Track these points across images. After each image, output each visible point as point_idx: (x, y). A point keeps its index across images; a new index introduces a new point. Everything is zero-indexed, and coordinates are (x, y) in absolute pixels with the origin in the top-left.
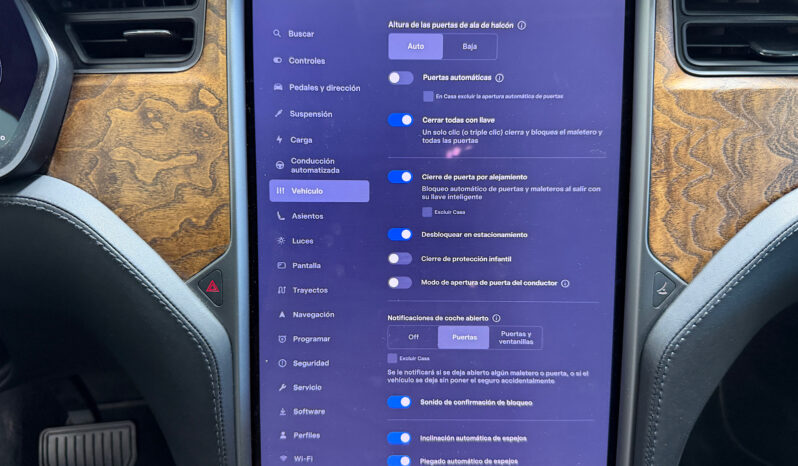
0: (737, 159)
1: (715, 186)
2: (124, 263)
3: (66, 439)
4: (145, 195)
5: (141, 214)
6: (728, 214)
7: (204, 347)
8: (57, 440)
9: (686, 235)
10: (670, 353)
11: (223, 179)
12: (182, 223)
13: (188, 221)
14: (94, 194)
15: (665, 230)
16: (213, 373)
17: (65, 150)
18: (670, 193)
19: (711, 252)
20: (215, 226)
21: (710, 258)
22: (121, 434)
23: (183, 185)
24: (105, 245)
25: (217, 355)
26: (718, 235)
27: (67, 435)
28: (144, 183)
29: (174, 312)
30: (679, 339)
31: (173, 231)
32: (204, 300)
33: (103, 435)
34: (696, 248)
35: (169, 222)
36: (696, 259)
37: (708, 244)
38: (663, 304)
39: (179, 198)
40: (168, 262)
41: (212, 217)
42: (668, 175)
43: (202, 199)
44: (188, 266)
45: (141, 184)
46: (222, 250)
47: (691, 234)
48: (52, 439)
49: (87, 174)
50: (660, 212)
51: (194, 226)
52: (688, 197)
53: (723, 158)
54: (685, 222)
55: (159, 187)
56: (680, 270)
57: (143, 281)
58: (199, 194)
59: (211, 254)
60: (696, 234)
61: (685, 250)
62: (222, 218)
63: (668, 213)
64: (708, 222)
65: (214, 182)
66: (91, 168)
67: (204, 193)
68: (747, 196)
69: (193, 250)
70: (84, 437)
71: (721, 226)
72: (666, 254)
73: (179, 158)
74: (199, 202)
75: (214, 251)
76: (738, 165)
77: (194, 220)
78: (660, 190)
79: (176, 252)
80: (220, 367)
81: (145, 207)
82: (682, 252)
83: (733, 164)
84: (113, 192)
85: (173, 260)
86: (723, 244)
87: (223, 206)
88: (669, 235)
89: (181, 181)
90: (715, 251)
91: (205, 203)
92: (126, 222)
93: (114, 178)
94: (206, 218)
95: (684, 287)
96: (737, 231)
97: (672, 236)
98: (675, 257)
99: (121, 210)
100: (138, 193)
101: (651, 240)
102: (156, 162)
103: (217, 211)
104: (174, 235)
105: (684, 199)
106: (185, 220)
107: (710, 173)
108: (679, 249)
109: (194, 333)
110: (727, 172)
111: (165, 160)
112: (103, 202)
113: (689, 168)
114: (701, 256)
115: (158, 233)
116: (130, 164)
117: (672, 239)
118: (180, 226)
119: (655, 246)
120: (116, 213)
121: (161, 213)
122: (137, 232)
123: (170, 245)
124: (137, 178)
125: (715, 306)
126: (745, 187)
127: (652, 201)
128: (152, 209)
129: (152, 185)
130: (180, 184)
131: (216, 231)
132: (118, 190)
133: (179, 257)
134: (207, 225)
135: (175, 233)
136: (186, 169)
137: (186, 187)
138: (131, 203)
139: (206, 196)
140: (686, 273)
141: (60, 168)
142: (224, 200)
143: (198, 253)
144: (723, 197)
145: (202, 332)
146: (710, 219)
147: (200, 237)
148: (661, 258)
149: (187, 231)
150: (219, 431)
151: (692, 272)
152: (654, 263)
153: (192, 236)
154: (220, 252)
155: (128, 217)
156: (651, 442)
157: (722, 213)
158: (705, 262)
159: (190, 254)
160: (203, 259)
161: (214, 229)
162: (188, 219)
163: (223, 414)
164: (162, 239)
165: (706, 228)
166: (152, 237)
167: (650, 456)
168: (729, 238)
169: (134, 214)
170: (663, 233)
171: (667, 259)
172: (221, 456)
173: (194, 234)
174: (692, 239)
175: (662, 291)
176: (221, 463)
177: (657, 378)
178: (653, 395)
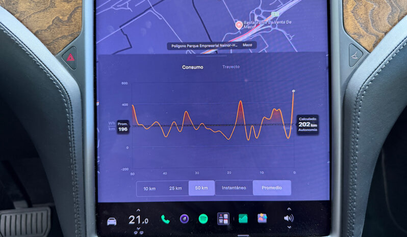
2: (16, 40)
3: (11, 216)
4: (33, 4)
5: (30, 16)
6: (392, 11)
7: (63, 91)
8: (6, 217)
9: (367, 22)
10: (363, 92)
12: (54, 20)
13: (58, 18)
15: (354, 19)
16: (68, 108)
19: (384, 34)
20: (73, 20)
21: (383, 37)
22: (42, 214)
24: (5, 30)
25: (70, 97)
26: (387, 23)
29: (45, 69)
30: (368, 83)
31: (48, 25)
32: (65, 66)
33: (32, 214)
34: (374, 31)
35: (45, 21)
36: (374, 38)
37: (381, 28)
38: (356, 64)
39: (52, 4)
40: (46, 44)
41: (71, 15)
43: (66, 4)
44: (56, 46)
46: (78, 35)
47: (370, 21)
48: (3, 216)
50: (350, 7)
51: (61, 21)
54: (366, 13)
56: (365, 44)
57: (27, 51)
59: (70, 37)
60: (373, 22)
61: (367, 32)
62: (77, 15)
63: (354, 7)
64: (380, 15)
67: (67, 1)
69: (59, 36)
70: (21, 216)
71: (389, 18)
72: (355, 34)
74: (64, 6)
75: (71, 35)
77: (61, 17)
79: (50, 38)
80: (72, 104)
81: (32, 12)
82: (365, 33)
84: (14, 4)
85: (48, 43)
86: (391, 29)
87: (78, 7)
88: (356, 21)
90: (386, 33)
91: (68, 7)
92: (21, 22)
94: (68, 16)
95: (368, 55)
96: (399, 21)
97: (358, 22)
98: (361, 36)
99: (18, 15)
100: (29, 4)
101: (345, 24)
103: (75, 11)
104: (49, 27)
106: (56, 18)
108: (364, 31)
109: (57, 83)
112: (7, 10)
114: (377, 36)
115: (39, 27)
117: (358, 24)
118: (53, 22)
119: (347, 28)
120: (16, 17)
121: (41, 14)
122: (27, 28)
123: (46, 34)
125: (389, 61)
127: (344, 0)
128: (37, 13)
131: (74, 23)
132: (17, 3)
133: (51, 41)
134: (68, 20)
135: (50, 26)
138: (24, 10)
139: (68, 3)
140: (369, 46)
142: (79, 3)
143: (63, 37)
145: (61, 82)
146: (382, 13)
147: (64, 28)
148: (353, 36)
149: (56, 25)
150: (71, 147)
151: (372, 46)
152: (348, 38)
153: (59, 27)
154: (76, 36)
155: (22, 19)
156: (354, 153)
157: (388, 9)
158: (380, 40)
159: (58, 39)
160: (65, 41)
161: (72, 22)
162: (57, 17)
163: (75, 136)
164: (42, 30)
165: (379, 18)
166: (36, 29)
167: (354, 163)
168: (394, 25)
169: (26, 16)
170: (353, 20)
171: (356, 37)
172: (72, 164)
173: (61, 26)
174: (371, 24)
175: (354, 57)
176: (73, 169)
177: (356, 109)
178: (354, 121)
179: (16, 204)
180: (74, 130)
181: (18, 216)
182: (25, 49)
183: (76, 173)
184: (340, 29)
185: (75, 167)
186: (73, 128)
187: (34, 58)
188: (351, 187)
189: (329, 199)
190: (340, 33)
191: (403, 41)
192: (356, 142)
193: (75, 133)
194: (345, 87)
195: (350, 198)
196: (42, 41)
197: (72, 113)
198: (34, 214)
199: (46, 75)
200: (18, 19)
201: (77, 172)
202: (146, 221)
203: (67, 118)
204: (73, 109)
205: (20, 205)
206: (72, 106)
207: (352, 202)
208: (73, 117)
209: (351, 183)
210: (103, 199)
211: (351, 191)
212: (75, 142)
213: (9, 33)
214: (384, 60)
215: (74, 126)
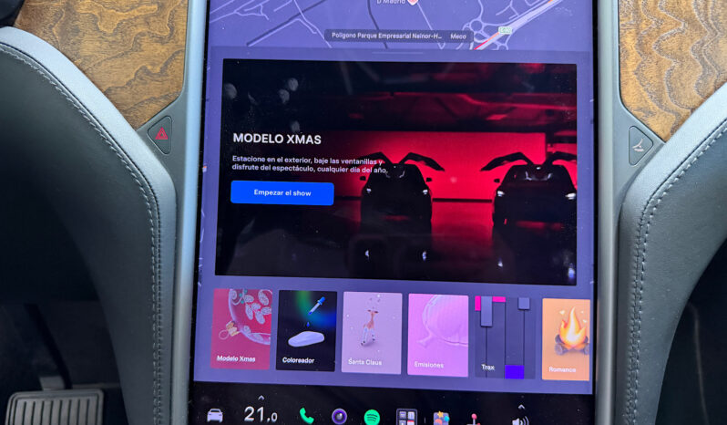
0: (710, 16)
1: (689, 41)
3: (34, 404)
4: (105, 45)
5: (99, 64)
6: (704, 72)
7: (146, 189)
8: (25, 404)
9: (660, 90)
10: (651, 208)
11: (181, 28)
12: (138, 71)
13: (144, 69)
14: (56, 45)
15: (638, 83)
16: (154, 218)
17: (33, 4)
18: (641, 46)
19: (689, 111)
20: (169, 73)
21: (688, 116)
22: (88, 402)
23: (142, 34)
24: (57, 85)
25: (159, 199)
26: (696, 94)
27: (35, 400)
28: (105, 34)
29: (119, 152)
30: (661, 193)
31: (128, 79)
32: (152, 148)
33: (70, 402)
34: (673, 106)
35: (123, 72)
36: (673, 118)
37: (685, 101)
38: (640, 161)
39: (137, 46)
40: (123, 112)
41: (166, 64)
42: (637, 27)
43: (158, 46)
44: (139, 114)
45: (102, 34)
46: (175, 98)
47: (666, 90)
48: (21, 403)
49: (51, 27)
50: (631, 65)
51: (148, 73)
52: (660, 51)
53: (695, 12)
54: (660, 76)
55: (119, 37)
56: (656, 128)
57: (91, 121)
58: (157, 42)
59: (162, 101)
60: (671, 90)
61: (661, 107)
62: (176, 65)
63: (639, 65)
64: (682, 78)
65: (172, 29)
66: (57, 22)
67: (161, 40)
68: (724, 54)
69: (146, 97)
70: (52, 403)
71: (698, 84)
72: (640, 109)
73: (139, 8)
74: (156, 50)
75: (165, 97)
76: (711, 22)
77: (149, 67)
78: (630, 41)
79: (129, 101)
80: (161, 212)
81: (103, 57)
82: (657, 108)
83: (706, 19)
84: (74, 44)
85: (125, 108)
86: (701, 103)
87: (178, 52)
88: (642, 89)
89: (140, 30)
90: (693, 110)
91: (162, 50)
92: (84, 72)
93: (77, 31)
94: (161, 65)
95: (662, 146)
96: (716, 89)
97: (646, 90)
98: (650, 113)
99: (79, 61)
100: (98, 44)
101: (623, 93)
102: (119, 13)
103: (172, 58)
104: (129, 83)
105: (656, 52)
106: (141, 68)
107: (681, 27)
108: (655, 105)
109: (137, 174)
110: (700, 27)
111: (127, 11)
112: (63, 53)
113: (660, 21)
114: (678, 114)
115: (113, 82)
116: (94, 15)
117: (645, 94)
118: (136, 74)
119: (626, 99)
120: (75, 64)
121: (118, 62)
122: (93, 82)
123: (124, 94)
124: (98, 29)
125: (698, 158)
126: (721, 44)
127: (621, 52)
128: (110, 58)
129: (111, 35)
130: (139, 34)
131: (170, 77)
132: (80, 41)
133: (132, 105)
134: (161, 72)
135: (130, 81)
136: (146, 19)
137: (144, 35)
138: (90, 53)
139: (163, 44)
140: (663, 131)
141: (26, 22)
142: (181, 46)
143: (150, 100)
144: (698, 52)
145: (145, 174)
146: (686, 75)
147: (153, 85)
148: (636, 113)
149: (141, 79)
150: (155, 284)
151: (669, 130)
152: (628, 116)
153: (146, 83)
154: (173, 98)
155: (85, 68)
156: (636, 313)
157: (697, 70)
158: (683, 121)
159: (142, 102)
160: (155, 107)
161: (168, 75)
162: (144, 67)
163: (162, 264)
164: (117, 88)
165: (682, 85)
166: (108, 86)
167: (635, 330)
168: (708, 97)
169: (92, 64)
170: (636, 87)
171: (642, 114)
172: (155, 313)
173: (148, 81)
174: (667, 95)
175: (638, 148)
176: (155, 322)
177: (639, 237)
178: (636, 258)
179: (44, 381)
180: (162, 254)
181: (47, 404)
182: (89, 117)
183: (159, 330)
184: (614, 101)
185: (160, 318)
186: (159, 251)
187: (102, 133)
188: (630, 373)
189: (591, 393)
190: (614, 108)
191: (721, 124)
192: (639, 294)
193: (162, 259)
194: (621, 199)
195: (628, 391)
196: (117, 106)
197: (159, 226)
198: (75, 401)
199: (121, 162)
200: (79, 68)
201: (161, 327)
202: (274, 417)
203: (150, 235)
204: (162, 220)
205: (51, 383)
206: (161, 215)
207: (631, 398)
208: (162, 234)
209: (630, 366)
210: (202, 376)
211: (629, 379)
212: (162, 275)
213: (63, 91)
214: (690, 155)
215: (162, 249)
